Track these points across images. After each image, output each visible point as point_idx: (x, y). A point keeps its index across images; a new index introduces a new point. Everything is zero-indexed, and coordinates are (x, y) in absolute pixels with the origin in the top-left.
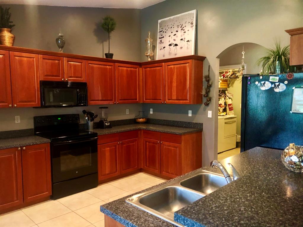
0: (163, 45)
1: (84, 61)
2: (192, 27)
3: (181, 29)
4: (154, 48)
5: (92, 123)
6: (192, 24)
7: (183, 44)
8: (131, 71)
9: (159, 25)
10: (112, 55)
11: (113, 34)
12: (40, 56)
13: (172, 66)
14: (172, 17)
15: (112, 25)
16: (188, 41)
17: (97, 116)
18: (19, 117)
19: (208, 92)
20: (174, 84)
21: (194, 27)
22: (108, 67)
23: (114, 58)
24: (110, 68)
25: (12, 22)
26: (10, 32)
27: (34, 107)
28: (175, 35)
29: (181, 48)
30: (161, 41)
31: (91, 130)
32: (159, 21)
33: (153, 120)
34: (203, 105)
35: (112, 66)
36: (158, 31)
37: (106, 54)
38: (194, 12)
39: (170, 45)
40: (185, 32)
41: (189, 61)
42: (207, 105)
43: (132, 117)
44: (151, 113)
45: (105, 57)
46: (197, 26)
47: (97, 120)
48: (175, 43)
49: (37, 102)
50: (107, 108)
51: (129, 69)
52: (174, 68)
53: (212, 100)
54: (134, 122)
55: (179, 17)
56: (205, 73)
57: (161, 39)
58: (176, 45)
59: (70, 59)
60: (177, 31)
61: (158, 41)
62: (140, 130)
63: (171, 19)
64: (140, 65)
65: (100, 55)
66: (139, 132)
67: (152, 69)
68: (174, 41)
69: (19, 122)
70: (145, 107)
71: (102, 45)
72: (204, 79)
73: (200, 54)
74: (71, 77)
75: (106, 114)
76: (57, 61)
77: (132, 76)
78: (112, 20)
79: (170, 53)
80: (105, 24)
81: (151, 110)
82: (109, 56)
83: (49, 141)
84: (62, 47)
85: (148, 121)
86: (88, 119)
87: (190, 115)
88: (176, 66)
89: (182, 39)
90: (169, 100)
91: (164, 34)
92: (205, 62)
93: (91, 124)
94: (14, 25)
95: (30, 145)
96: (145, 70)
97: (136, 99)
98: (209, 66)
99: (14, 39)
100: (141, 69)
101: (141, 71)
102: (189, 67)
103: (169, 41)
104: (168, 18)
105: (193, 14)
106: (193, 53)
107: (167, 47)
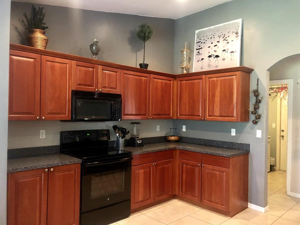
0: (201, 57)
1: (119, 70)
2: (237, 37)
3: (223, 39)
4: (190, 59)
5: (123, 140)
6: (237, 33)
7: (227, 55)
8: (166, 83)
9: (196, 36)
10: (147, 65)
11: (147, 43)
12: (74, 62)
13: (215, 79)
14: (212, 27)
15: (149, 33)
16: (232, 52)
17: (129, 132)
18: (44, 131)
19: (256, 107)
20: (217, 99)
21: (240, 37)
22: (143, 78)
23: (149, 69)
24: (145, 80)
25: (45, 24)
26: (44, 33)
27: (61, 121)
28: (216, 46)
29: (224, 59)
30: (198, 52)
31: (121, 148)
32: (197, 32)
33: (186, 138)
34: (250, 123)
35: (147, 77)
36: (196, 42)
37: (140, 65)
38: (240, 21)
39: (210, 56)
40: (228, 43)
41: (237, 73)
42: (255, 123)
43: (163, 134)
44: (184, 129)
45: (138, 67)
46: (242, 36)
47: (128, 137)
48: (216, 54)
49: (67, 115)
50: (139, 123)
51: (164, 81)
52: (217, 81)
53: (261, 118)
54: (165, 140)
55: (220, 27)
56: (253, 87)
57: (198, 51)
58: (217, 56)
59: (106, 68)
60: (218, 42)
61: (195, 52)
62: (175, 149)
63: (211, 29)
64: (174, 77)
66: (174, 152)
67: (190, 81)
68: (214, 52)
69: (44, 137)
71: (135, 54)
72: (252, 95)
74: (105, 87)
75: (137, 130)
76: (91, 69)
77: (166, 89)
78: (148, 28)
79: (209, 66)
80: (142, 31)
81: (184, 127)
82: (144, 66)
83: (80, 161)
84: (96, 54)
85: (181, 140)
86: (119, 135)
87: (233, 134)
88: (219, 79)
89: (224, 50)
90: (209, 116)
91: (202, 45)
92: (252, 75)
93: (121, 141)
94: (47, 28)
95: (59, 166)
96: (180, 83)
97: (170, 115)
98: (258, 79)
99: (47, 41)
100: (175, 82)
101: (175, 84)
102: (236, 80)
103: (209, 52)
104: (208, 28)
105: (239, 23)
106: (238, 65)
107: (206, 59)
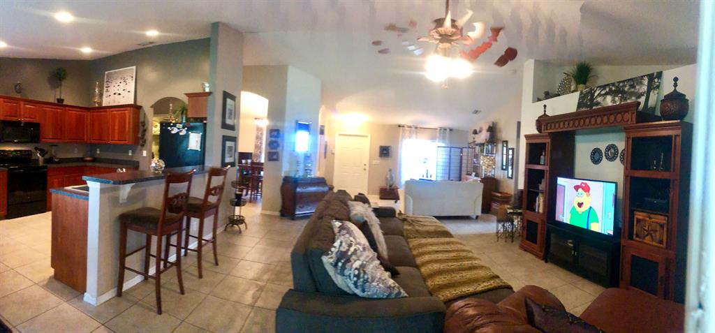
0: (109, 94)
2: (132, 80)
3: (123, 81)
4: (101, 95)
5: (43, 158)
6: (133, 78)
7: (125, 94)
8: (80, 114)
9: (106, 76)
10: (63, 100)
11: (63, 83)
14: (117, 70)
15: (64, 74)
16: (129, 92)
17: (48, 152)
19: (143, 135)
20: (117, 127)
21: (134, 80)
22: (59, 110)
23: (65, 103)
24: (60, 112)
28: (119, 85)
29: (123, 97)
30: (107, 90)
31: (41, 164)
32: (106, 72)
33: (100, 158)
34: (140, 146)
35: (62, 110)
36: (105, 81)
37: (57, 99)
38: (134, 67)
39: (115, 94)
40: (127, 84)
41: (128, 108)
42: (143, 146)
43: (80, 155)
44: (98, 152)
45: (56, 102)
46: (136, 80)
47: (47, 156)
48: (119, 92)
50: (57, 145)
51: (78, 113)
53: (146, 142)
54: (82, 160)
55: (122, 70)
56: (142, 119)
57: (107, 88)
58: (119, 94)
59: (26, 103)
60: (120, 83)
61: (105, 89)
62: (86, 166)
64: (88, 109)
65: (52, 100)
67: (99, 113)
70: (93, 146)
71: (53, 92)
72: (140, 125)
73: (138, 104)
75: (55, 152)
77: (80, 120)
78: (64, 71)
79: (114, 101)
80: (58, 73)
81: (98, 150)
82: (60, 101)
84: (19, 93)
85: (94, 160)
87: (130, 154)
88: (118, 112)
89: (124, 90)
90: (112, 140)
91: (110, 84)
92: (141, 110)
93: (41, 159)
96: (92, 114)
97: (84, 139)
98: (145, 113)
100: (89, 113)
101: (88, 115)
102: (128, 114)
103: (114, 91)
104: (114, 71)
105: (134, 69)
106: (132, 103)
107: (112, 95)
